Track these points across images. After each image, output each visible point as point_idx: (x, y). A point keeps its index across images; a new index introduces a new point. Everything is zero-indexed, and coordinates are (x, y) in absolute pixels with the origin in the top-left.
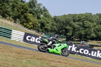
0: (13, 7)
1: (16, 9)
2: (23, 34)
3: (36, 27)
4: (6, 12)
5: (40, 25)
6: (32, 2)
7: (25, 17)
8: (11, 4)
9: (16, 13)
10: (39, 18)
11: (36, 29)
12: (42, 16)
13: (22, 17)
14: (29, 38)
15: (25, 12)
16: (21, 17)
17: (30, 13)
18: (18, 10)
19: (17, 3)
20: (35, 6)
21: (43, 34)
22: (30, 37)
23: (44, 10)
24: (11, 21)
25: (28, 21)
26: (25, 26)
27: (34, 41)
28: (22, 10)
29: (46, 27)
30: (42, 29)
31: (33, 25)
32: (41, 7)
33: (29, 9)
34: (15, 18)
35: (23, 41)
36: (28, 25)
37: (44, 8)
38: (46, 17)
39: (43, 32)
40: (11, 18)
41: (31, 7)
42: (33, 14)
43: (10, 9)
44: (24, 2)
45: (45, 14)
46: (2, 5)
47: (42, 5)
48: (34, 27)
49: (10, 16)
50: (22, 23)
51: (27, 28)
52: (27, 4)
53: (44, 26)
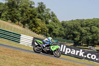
0: (23, 12)
1: (25, 14)
2: (31, 38)
3: (44, 31)
4: (16, 17)
5: (48, 30)
6: (41, 7)
7: (34, 22)
8: (20, 9)
9: (25, 18)
10: (47, 23)
11: (44, 34)
12: (50, 21)
13: (31, 21)
15: (34, 17)
16: (29, 22)
17: (39, 18)
18: (27, 15)
19: (26, 9)
20: (43, 11)
23: (52, 15)
24: (20, 25)
25: (36, 25)
26: (33, 31)
28: (31, 15)
29: (54, 32)
30: (50, 33)
31: (41, 29)
32: (50, 12)
33: (38, 14)
34: (24, 23)
35: (32, 45)
36: (37, 30)
37: (52, 13)
38: (54, 22)
39: (51, 36)
40: (20, 23)
41: (40, 12)
42: (42, 19)
43: (19, 14)
44: (33, 7)
45: (54, 19)
46: (12, 11)
47: (50, 10)
48: (42, 32)
49: (19, 20)
50: (31, 28)
51: (35, 32)
53: (52, 31)
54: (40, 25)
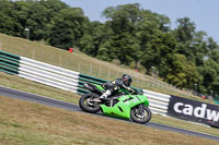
0: (144, 40)
1: (149, 45)
2: (166, 98)
3: (194, 82)
4: (130, 52)
5: (201, 78)
6: (185, 28)
7: (170, 62)
8: (138, 34)
9: (150, 54)
10: (199, 63)
11: (193, 88)
12: (206, 58)
13: (164, 61)
14: (181, 108)
15: (170, 52)
16: (160, 62)
17: (180, 52)
18: (153, 47)
19: (151, 33)
20: (190, 37)
21: (210, 97)
22: (181, 104)
23: (210, 46)
24: (139, 70)
25: (175, 69)
26: (170, 82)
27: (190, 113)
28: (163, 46)
29: (215, 83)
30: (206, 86)
31: (187, 78)
32: (205, 39)
33: (179, 44)
34: (147, 65)
35: (168, 114)
36: (177, 79)
37: (211, 40)
38: (215, 60)
39: (209, 93)
40: (139, 65)
41: (181, 39)
42: (187, 55)
43: (136, 46)
44: (166, 30)
45: (214, 54)
46: (120, 38)
47: (205, 34)
48: (188, 84)
49: (136, 59)
50: (163, 75)
51: (174, 84)
52: (173, 32)
53: (212, 80)
54: (184, 67)
